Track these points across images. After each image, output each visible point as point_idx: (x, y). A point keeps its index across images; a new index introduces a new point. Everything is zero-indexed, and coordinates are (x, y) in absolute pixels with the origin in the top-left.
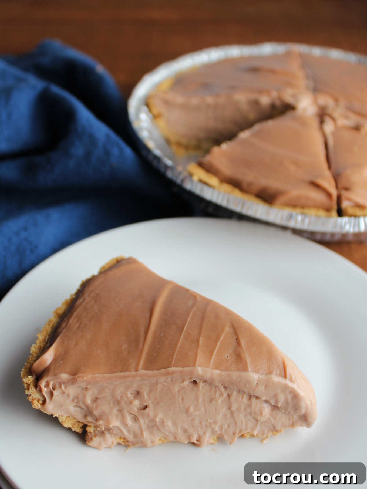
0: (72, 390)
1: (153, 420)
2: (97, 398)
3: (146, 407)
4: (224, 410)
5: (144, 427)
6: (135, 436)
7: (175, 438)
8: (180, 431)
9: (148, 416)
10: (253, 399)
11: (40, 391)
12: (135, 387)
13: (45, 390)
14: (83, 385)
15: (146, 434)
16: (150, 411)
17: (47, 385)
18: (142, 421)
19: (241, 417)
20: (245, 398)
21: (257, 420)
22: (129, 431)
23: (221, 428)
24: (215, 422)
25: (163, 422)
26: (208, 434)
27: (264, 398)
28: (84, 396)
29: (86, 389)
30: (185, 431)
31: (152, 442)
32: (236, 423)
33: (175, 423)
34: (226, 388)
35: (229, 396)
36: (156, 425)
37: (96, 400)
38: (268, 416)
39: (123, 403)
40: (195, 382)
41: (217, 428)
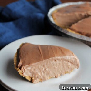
0: (29, 68)
1: (48, 72)
2: (35, 69)
3: (46, 69)
4: (62, 66)
5: (46, 74)
6: (44, 77)
7: (52, 76)
8: (53, 74)
9: (47, 71)
10: (68, 62)
11: (22, 70)
12: (43, 64)
13: (23, 70)
14: (32, 66)
15: (46, 76)
16: (47, 69)
17: (23, 68)
18: (45, 73)
19: (65, 67)
20: (66, 62)
21: (68, 68)
22: (42, 76)
23: (61, 71)
24: (60, 70)
25: (50, 72)
26: (59, 74)
27: (70, 61)
28: (32, 69)
29: (32, 67)
30: (54, 74)
31: (47, 78)
32: (64, 69)
33: (52, 72)
34: (62, 60)
35: (63, 62)
36: (48, 73)
37: (34, 70)
38: (71, 66)
39: (41, 69)
40: (55, 60)
41: (61, 72)
